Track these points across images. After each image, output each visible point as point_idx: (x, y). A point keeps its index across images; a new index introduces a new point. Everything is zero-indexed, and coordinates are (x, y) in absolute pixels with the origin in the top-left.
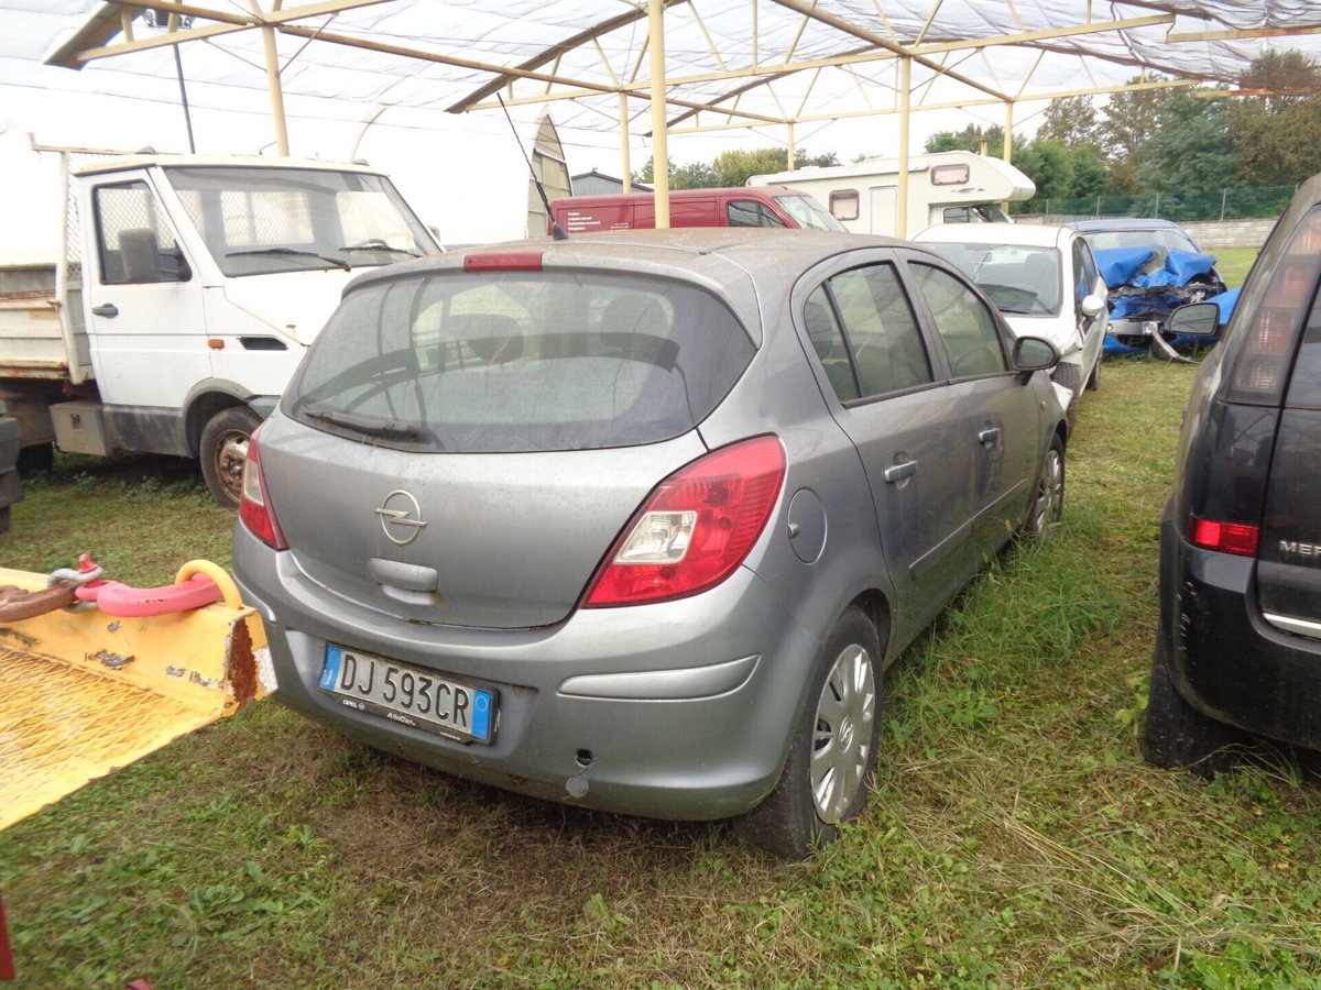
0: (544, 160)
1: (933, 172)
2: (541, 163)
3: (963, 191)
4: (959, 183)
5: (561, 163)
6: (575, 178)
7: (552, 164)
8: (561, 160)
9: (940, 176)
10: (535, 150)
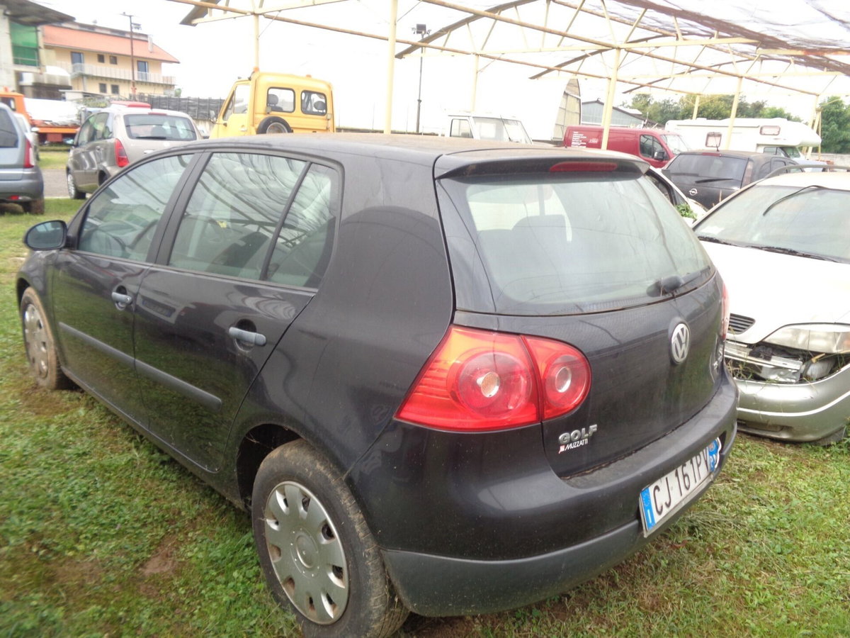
0: (569, 97)
1: (761, 129)
2: (567, 98)
3: (776, 139)
4: (774, 135)
5: (578, 99)
6: (583, 104)
7: (573, 99)
8: (578, 97)
9: (765, 131)
10: (565, 92)
